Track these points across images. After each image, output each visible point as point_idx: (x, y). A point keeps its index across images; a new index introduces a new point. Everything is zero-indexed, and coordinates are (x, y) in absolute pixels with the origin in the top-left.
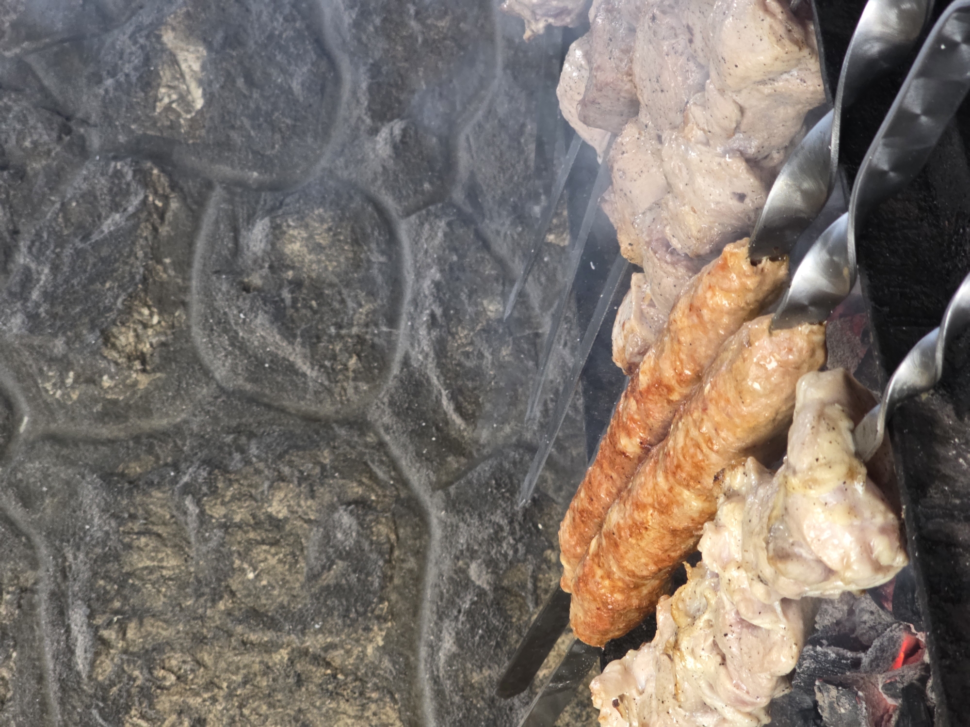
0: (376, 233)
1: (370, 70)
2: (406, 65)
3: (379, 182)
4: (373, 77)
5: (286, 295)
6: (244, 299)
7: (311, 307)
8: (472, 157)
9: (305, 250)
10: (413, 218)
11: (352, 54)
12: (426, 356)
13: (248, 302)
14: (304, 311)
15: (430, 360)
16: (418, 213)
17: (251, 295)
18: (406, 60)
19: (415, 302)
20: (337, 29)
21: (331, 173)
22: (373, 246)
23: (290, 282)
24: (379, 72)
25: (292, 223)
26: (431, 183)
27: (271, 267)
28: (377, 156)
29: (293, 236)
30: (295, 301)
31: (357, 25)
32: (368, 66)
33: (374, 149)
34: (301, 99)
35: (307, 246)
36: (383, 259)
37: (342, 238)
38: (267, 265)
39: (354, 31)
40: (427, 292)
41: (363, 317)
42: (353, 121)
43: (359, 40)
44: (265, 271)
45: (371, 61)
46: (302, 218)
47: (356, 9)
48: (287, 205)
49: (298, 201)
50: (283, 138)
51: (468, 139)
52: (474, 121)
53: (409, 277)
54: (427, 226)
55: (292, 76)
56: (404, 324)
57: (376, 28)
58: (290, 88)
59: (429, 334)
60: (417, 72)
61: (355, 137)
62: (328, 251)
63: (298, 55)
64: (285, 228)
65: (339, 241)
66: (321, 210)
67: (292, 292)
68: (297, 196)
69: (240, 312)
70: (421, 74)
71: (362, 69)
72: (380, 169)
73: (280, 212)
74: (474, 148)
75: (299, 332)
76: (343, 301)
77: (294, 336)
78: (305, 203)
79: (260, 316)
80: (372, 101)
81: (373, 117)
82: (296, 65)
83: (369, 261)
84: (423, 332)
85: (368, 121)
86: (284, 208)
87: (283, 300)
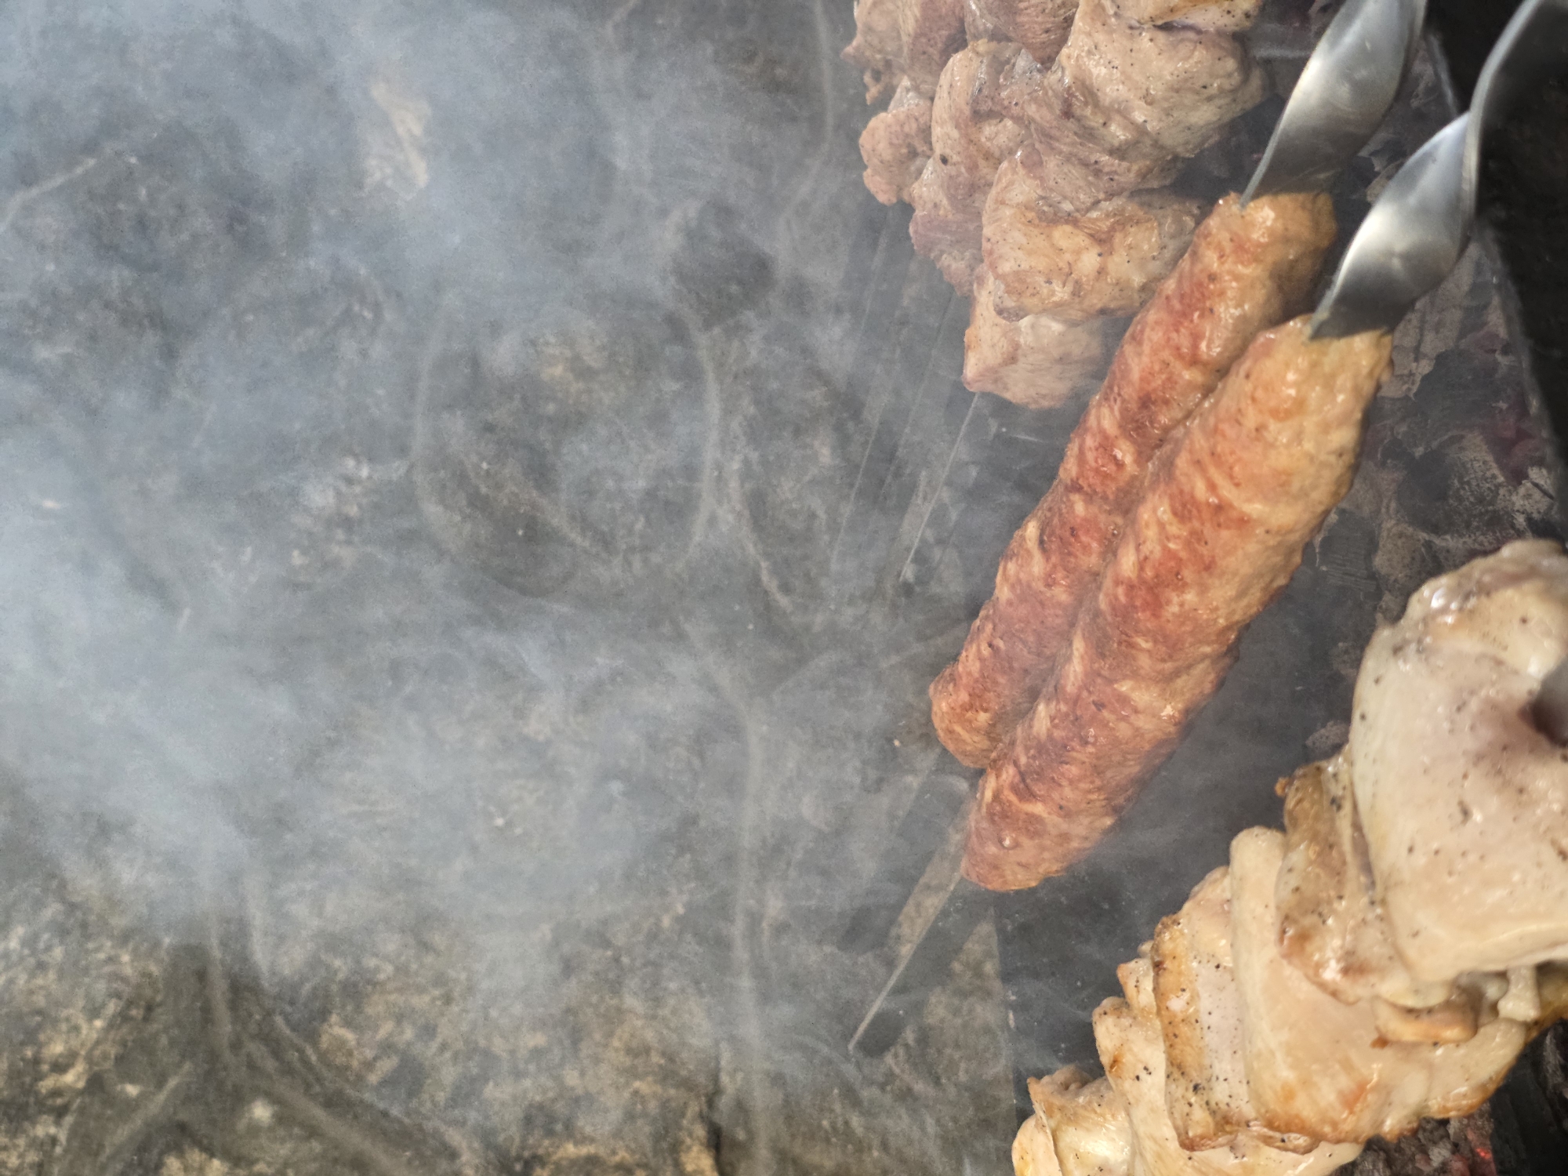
0: (667, 353)
1: (653, 132)
4: (657, 141)
5: (546, 436)
6: (488, 442)
7: (580, 453)
8: (795, 248)
9: (570, 376)
10: (717, 330)
12: (739, 517)
13: (493, 446)
15: (744, 522)
16: (723, 325)
17: (496, 437)
19: (722, 446)
22: (665, 369)
23: (550, 420)
24: (665, 136)
25: (551, 340)
27: (524, 399)
28: (664, 248)
29: (553, 357)
32: (651, 127)
33: (659, 239)
34: (561, 173)
35: (572, 370)
36: (677, 387)
37: (621, 359)
38: (518, 396)
40: (738, 432)
41: (652, 465)
42: (632, 201)
44: (517, 403)
45: (654, 119)
47: (633, 52)
51: (788, 224)
52: (797, 200)
53: (714, 412)
56: (708, 472)
59: (742, 486)
61: (637, 222)
62: (602, 377)
64: (542, 346)
65: (617, 363)
66: (591, 322)
67: (554, 432)
69: (482, 460)
71: (644, 131)
72: (671, 265)
74: (797, 237)
75: (564, 487)
76: (624, 445)
79: (510, 465)
81: (660, 196)
83: (659, 390)
84: (733, 483)
85: (653, 201)
87: (541, 444)
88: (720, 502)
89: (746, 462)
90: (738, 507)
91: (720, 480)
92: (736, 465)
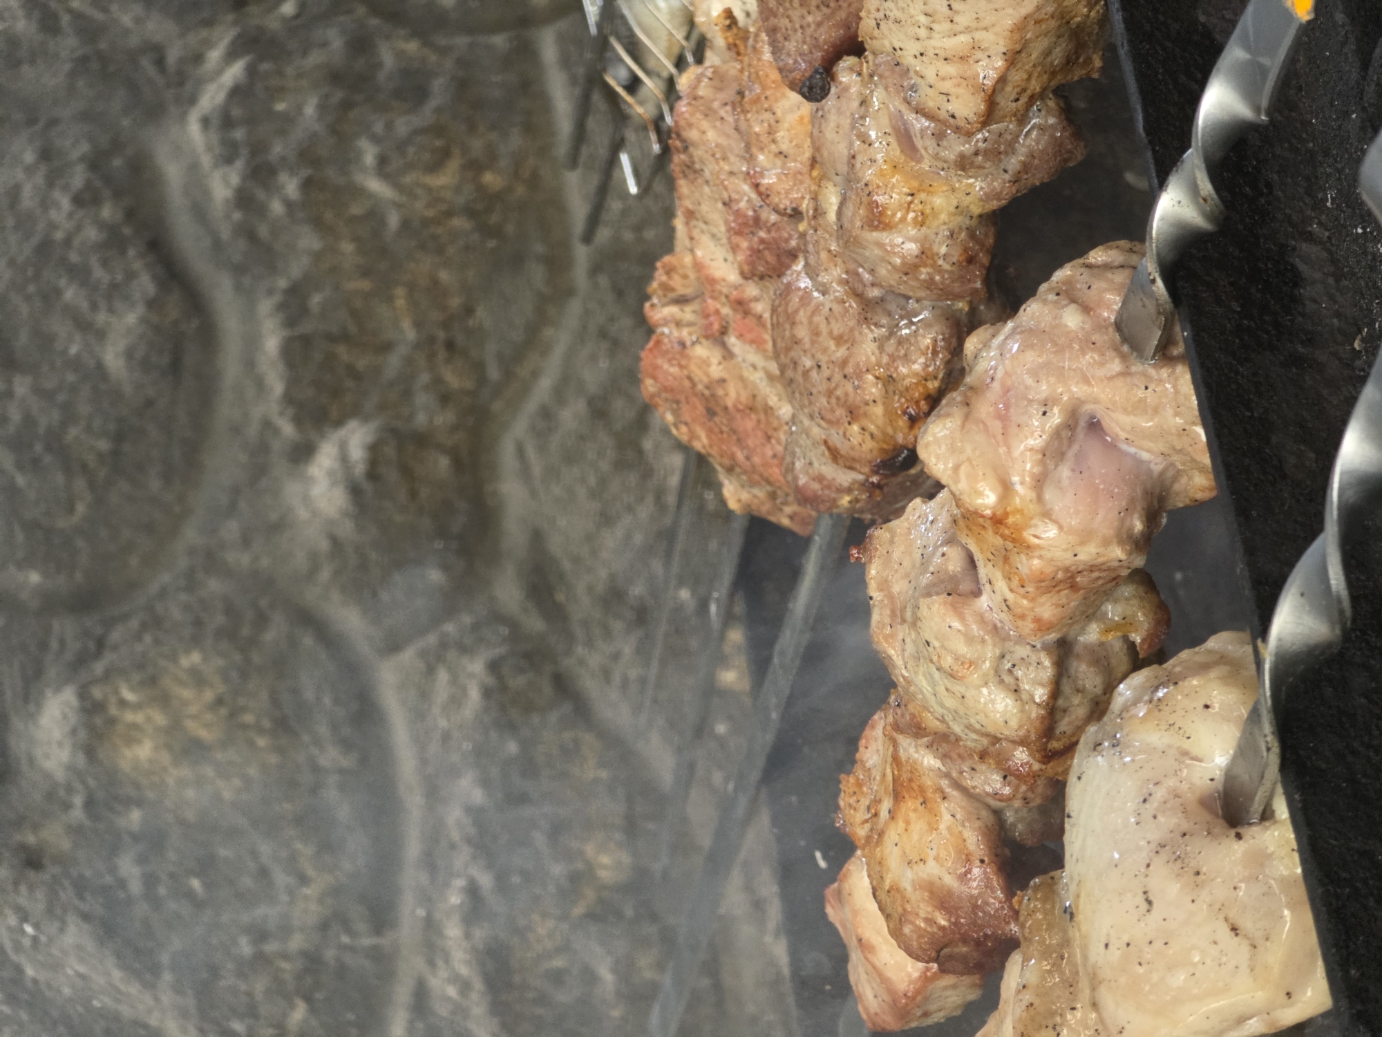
0: (327, 700)
1: (281, 307)
2: (365, 285)
3: (325, 574)
4: (290, 322)
5: (128, 867)
6: (31, 889)
7: (190, 895)
8: (533, 494)
9: (165, 758)
10: (408, 655)
11: (239, 270)
12: (465, 987)
13: (40, 894)
14: (172, 905)
15: (474, 996)
16: (421, 644)
17: (46, 876)
18: (366, 273)
19: (429, 862)
20: (200, 211)
21: (211, 560)
22: (323, 730)
23: (136, 838)
24: (304, 311)
25: (129, 696)
26: (445, 568)
27: (90, 804)
28: (315, 513)
29: (135, 726)
30: (150, 881)
31: (243, 200)
32: (277, 298)
33: (306, 499)
34: (128, 389)
35: (169, 747)
36: (347, 762)
37: (249, 718)
38: (78, 800)
39: (237, 216)
40: (455, 835)
41: (313, 907)
42: (252, 431)
43: (252, 236)
44: (78, 814)
45: (282, 283)
46: (152, 681)
47: (239, 164)
48: (115, 648)
49: (138, 637)
50: (92, 485)
51: (520, 451)
52: (531, 406)
53: (413, 800)
54: (443, 676)
55: (101, 335)
56: (410, 912)
57: (289, 204)
58: (100, 366)
59: (468, 936)
60: (390, 299)
61: (258, 470)
62: (219, 756)
63: (114, 286)
64: (113, 710)
65: (245, 727)
66: (195, 658)
67: (141, 860)
68: (134, 624)
69: (25, 919)
70: (401, 302)
71: (265, 306)
72: (324, 545)
73: (99, 668)
74: (537, 470)
75: (165, 959)
76: (263, 873)
77: (155, 970)
78: (157, 642)
79: (72, 929)
80: (293, 382)
81: (298, 421)
82: (111, 310)
83: (316, 769)
84: (453, 930)
85: (288, 429)
86: (108, 658)
87: (122, 884)
88: (432, 963)
89: (473, 891)
90: (464, 971)
91: (431, 926)
92: (455, 899)
